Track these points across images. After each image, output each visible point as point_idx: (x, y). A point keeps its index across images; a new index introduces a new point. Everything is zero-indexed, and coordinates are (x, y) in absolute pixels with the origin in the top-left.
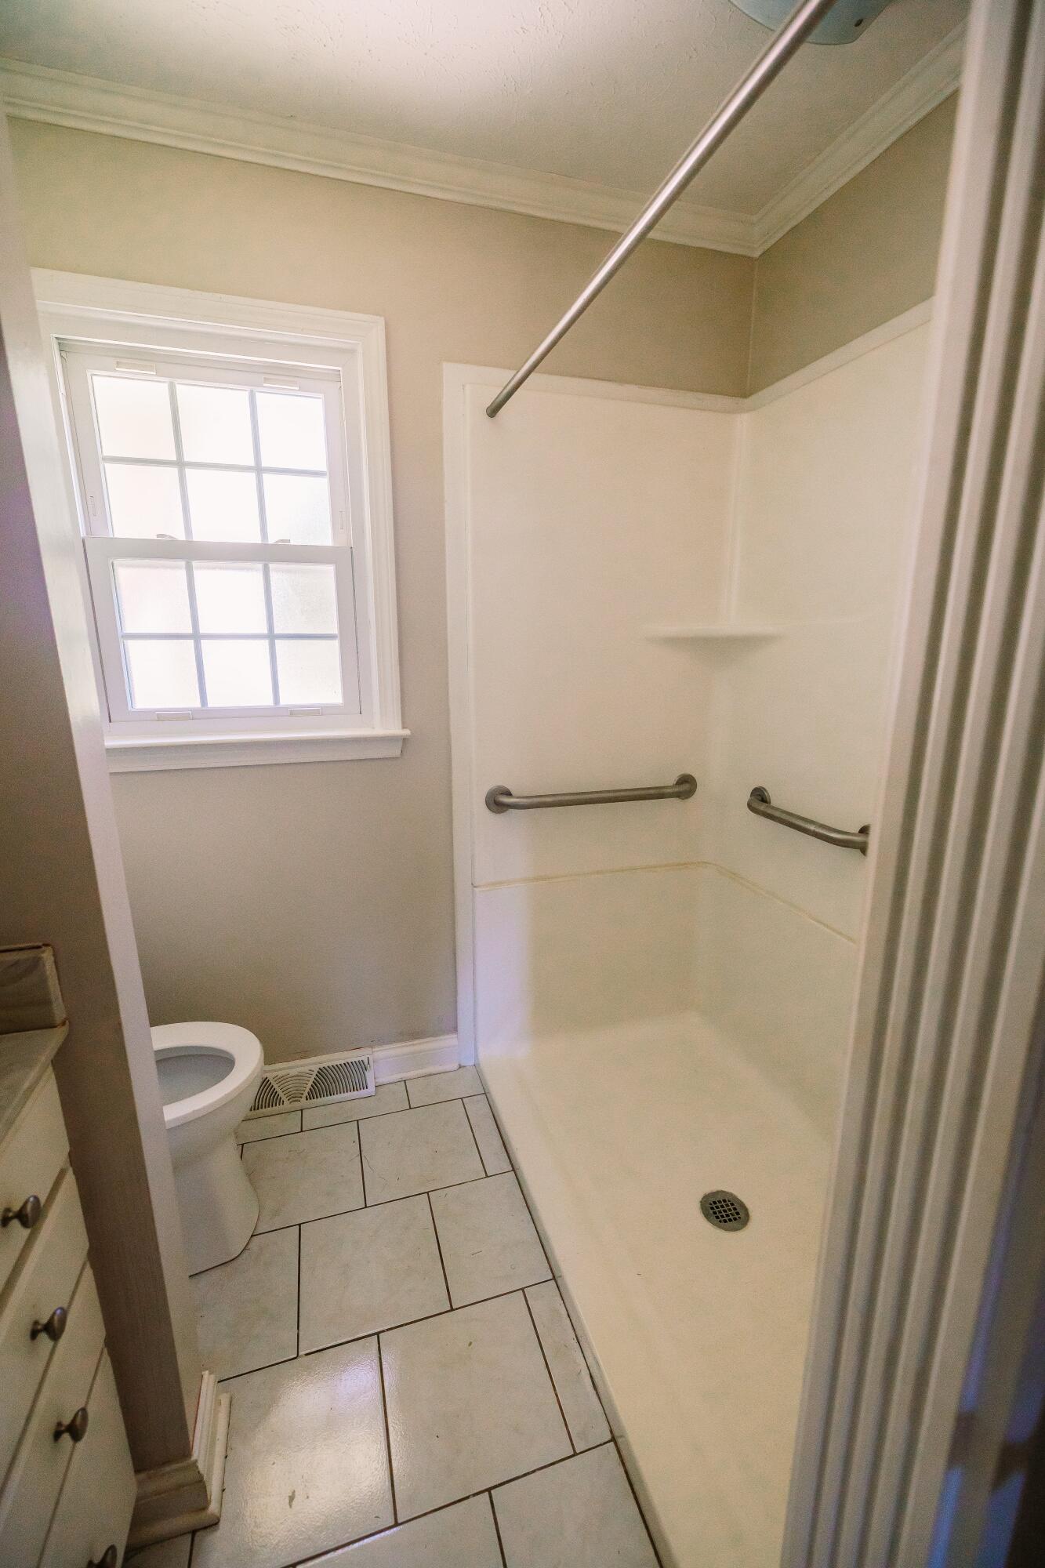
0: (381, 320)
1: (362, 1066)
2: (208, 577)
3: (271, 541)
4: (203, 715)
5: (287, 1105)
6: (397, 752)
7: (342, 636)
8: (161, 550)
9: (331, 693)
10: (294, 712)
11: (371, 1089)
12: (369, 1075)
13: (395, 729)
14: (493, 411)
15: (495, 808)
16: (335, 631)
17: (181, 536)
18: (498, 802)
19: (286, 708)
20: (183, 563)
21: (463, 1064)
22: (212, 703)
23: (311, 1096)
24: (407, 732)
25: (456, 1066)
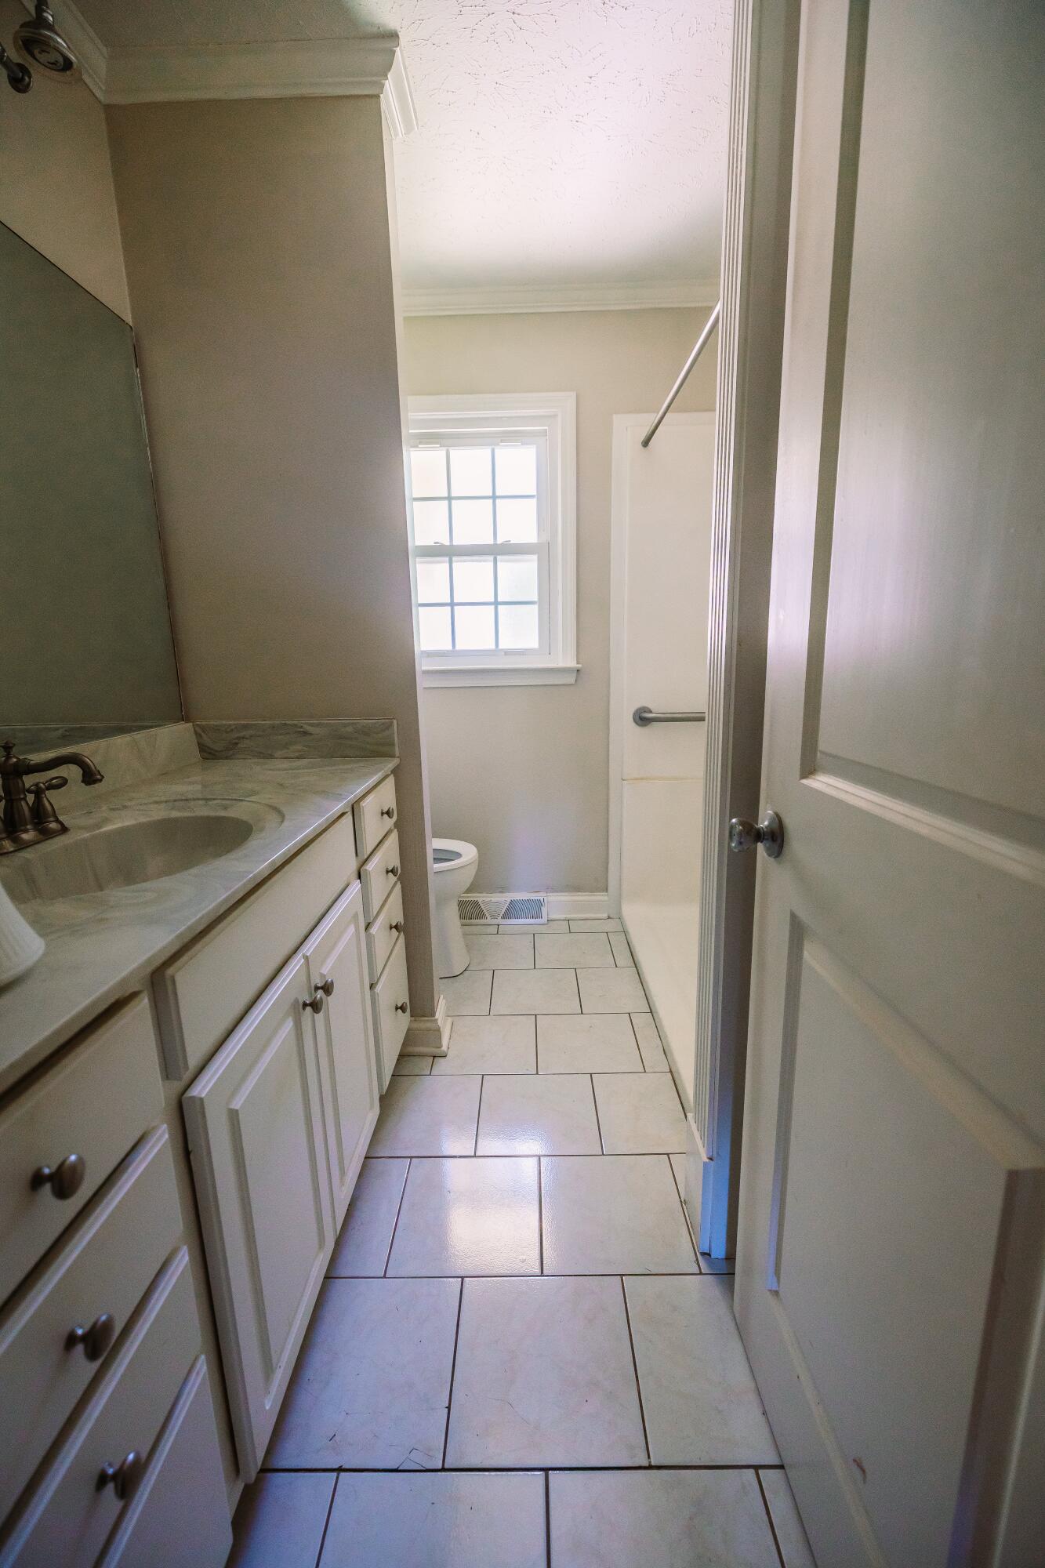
0: (574, 394)
1: (540, 904)
2: (462, 566)
3: (499, 541)
4: (454, 653)
5: (489, 921)
6: (572, 681)
7: (540, 602)
8: (434, 552)
9: (532, 641)
10: (507, 653)
11: (544, 920)
12: (544, 910)
13: (572, 663)
14: (646, 443)
15: (640, 722)
16: (536, 599)
17: (447, 543)
18: (643, 718)
19: (502, 650)
20: (447, 559)
21: (611, 916)
22: (458, 647)
23: (504, 917)
24: (580, 666)
25: (605, 915)
